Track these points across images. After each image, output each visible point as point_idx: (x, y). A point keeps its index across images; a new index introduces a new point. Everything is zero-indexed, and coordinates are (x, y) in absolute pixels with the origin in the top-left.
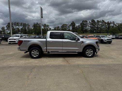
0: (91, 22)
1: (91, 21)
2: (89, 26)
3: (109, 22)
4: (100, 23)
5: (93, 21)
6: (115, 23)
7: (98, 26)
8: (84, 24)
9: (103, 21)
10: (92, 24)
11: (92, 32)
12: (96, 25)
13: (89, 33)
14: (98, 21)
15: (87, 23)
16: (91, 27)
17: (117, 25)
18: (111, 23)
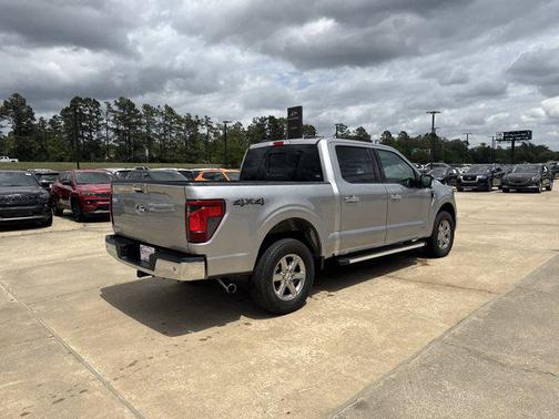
0: (115, 108)
1: (116, 104)
2: (108, 128)
3: (193, 118)
4: (156, 119)
5: (127, 105)
6: (215, 126)
7: (149, 131)
8: (83, 117)
9: (170, 110)
10: (122, 119)
11: (124, 155)
12: (140, 124)
13: (111, 160)
14: (146, 107)
15: (98, 113)
16: (117, 131)
17: (221, 132)
18: (198, 122)
